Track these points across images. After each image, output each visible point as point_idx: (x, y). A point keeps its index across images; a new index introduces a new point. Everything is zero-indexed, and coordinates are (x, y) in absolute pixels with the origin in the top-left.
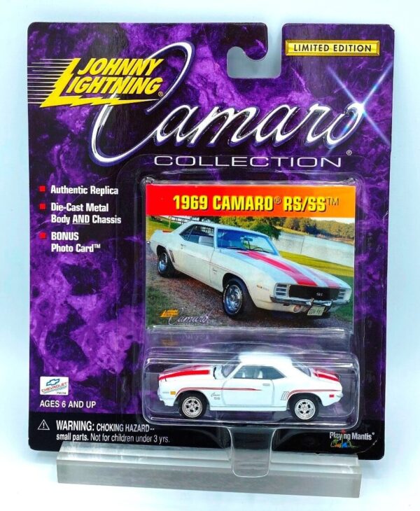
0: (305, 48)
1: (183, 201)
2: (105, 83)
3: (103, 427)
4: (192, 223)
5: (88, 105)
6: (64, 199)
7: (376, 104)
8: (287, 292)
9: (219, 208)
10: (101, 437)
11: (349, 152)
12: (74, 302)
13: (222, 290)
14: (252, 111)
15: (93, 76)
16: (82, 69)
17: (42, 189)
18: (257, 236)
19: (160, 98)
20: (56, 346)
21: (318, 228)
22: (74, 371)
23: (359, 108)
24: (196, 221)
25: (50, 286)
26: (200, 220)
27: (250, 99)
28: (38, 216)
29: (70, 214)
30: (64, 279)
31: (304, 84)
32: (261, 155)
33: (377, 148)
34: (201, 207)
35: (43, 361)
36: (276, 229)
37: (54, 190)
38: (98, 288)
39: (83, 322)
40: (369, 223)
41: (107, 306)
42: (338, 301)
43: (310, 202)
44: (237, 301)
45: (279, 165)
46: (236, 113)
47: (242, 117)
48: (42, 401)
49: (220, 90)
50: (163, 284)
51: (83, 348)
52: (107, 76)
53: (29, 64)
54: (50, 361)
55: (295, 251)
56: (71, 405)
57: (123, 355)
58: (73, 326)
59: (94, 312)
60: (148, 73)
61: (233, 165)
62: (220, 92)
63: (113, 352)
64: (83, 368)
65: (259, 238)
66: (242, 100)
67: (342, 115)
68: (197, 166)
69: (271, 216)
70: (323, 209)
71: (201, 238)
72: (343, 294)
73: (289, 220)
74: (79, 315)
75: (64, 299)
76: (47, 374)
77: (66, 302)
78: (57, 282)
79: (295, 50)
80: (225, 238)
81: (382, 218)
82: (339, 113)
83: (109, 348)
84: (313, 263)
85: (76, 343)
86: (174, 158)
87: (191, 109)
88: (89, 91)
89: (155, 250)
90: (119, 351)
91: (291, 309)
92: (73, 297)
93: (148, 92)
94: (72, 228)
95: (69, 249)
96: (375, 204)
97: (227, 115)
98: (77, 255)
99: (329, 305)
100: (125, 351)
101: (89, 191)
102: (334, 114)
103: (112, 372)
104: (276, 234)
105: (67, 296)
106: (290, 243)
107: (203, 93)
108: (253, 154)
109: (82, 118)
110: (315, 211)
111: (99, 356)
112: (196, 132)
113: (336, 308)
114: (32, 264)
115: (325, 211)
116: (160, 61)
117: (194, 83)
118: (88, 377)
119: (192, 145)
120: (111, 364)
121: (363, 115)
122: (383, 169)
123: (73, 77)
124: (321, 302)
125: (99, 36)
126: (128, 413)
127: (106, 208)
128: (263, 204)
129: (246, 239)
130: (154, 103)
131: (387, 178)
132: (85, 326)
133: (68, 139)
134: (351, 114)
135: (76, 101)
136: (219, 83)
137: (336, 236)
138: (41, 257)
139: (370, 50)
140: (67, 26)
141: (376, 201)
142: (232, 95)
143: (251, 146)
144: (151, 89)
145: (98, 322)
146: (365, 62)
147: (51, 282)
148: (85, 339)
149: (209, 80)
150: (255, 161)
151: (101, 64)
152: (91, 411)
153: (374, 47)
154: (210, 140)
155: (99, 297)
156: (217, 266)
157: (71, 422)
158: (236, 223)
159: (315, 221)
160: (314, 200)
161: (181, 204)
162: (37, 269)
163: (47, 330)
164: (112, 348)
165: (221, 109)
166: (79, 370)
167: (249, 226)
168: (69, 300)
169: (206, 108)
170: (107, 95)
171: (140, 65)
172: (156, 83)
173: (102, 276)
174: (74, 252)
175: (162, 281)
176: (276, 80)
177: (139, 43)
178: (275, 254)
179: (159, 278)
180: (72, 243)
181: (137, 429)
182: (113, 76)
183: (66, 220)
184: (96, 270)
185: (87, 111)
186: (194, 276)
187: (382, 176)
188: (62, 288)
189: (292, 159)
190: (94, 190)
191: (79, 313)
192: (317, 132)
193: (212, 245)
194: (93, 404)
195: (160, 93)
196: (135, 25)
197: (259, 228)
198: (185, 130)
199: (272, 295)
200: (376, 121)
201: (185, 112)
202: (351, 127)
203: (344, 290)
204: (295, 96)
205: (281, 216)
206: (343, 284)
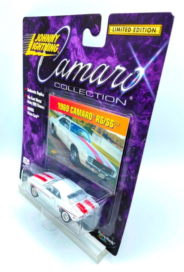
0: (118, 30)
1: (61, 106)
2: (42, 46)
5: (37, 56)
6: (31, 94)
7: (151, 70)
8: (92, 161)
9: (72, 113)
11: (131, 98)
12: (32, 135)
13: (70, 150)
14: (90, 65)
16: (36, 39)
18: (84, 131)
19: (58, 54)
20: (28, 148)
21: (108, 136)
22: (31, 159)
23: (141, 71)
24: (64, 116)
25: (27, 126)
26: (66, 117)
27: (90, 59)
28: (25, 99)
29: (32, 101)
31: (115, 52)
32: (90, 90)
33: (147, 98)
34: (67, 111)
36: (92, 130)
37: (28, 90)
38: (38, 133)
39: (34, 143)
40: (135, 142)
41: (40, 140)
42: (111, 176)
43: (107, 121)
44: (75, 157)
45: (97, 98)
46: (83, 65)
47: (86, 68)
48: (23, 165)
49: (79, 52)
51: (33, 152)
52: (43, 42)
53: (23, 36)
54: (26, 152)
55: (97, 144)
58: (31, 143)
59: (36, 141)
60: (55, 42)
61: (80, 93)
62: (79, 53)
65: (85, 132)
66: (86, 58)
67: (131, 74)
68: (67, 90)
69: (91, 123)
70: (112, 127)
71: (65, 124)
72: (113, 174)
73: (97, 128)
74: (33, 140)
76: (25, 156)
77: (30, 134)
78: (29, 126)
79: (113, 31)
80: (73, 127)
81: (141, 141)
82: (130, 72)
83: (39, 156)
84: (104, 152)
85: (32, 149)
86: (61, 84)
87: (68, 61)
88: (37, 49)
89: (51, 124)
90: (41, 159)
91: (93, 170)
92: (32, 133)
93: (55, 51)
94: (32, 107)
96: (139, 132)
97: (79, 66)
98: (33, 118)
99: (107, 175)
101: (37, 93)
102: (127, 72)
104: (91, 133)
106: (96, 139)
107: (72, 53)
108: (88, 89)
109: (35, 61)
110: (109, 126)
112: (68, 73)
113: (110, 179)
115: (112, 128)
116: (59, 35)
117: (69, 48)
119: (66, 79)
121: (143, 76)
122: (147, 112)
123: (34, 43)
124: (104, 172)
125: (41, 23)
127: (41, 102)
128: (88, 116)
129: (80, 131)
130: (56, 56)
131: (149, 119)
132: (34, 145)
133: (32, 70)
134: (136, 74)
135: (34, 53)
136: (78, 48)
137: (115, 143)
138: (25, 115)
139: (155, 31)
140: (33, 19)
141: (141, 131)
142: (83, 56)
143: (87, 85)
144: (56, 49)
145: (37, 145)
146: (150, 40)
148: (34, 149)
149: (75, 47)
150: (88, 93)
151: (41, 37)
154: (73, 78)
155: (38, 136)
156: (70, 139)
158: (77, 122)
159: (107, 132)
160: (109, 121)
161: (60, 107)
162: (25, 119)
163: (26, 142)
165: (78, 63)
167: (82, 125)
169: (73, 61)
170: (42, 52)
171: (52, 38)
172: (57, 47)
173: (39, 128)
174: (33, 116)
175: (52, 138)
176: (102, 48)
177: (53, 26)
178: (90, 142)
179: (51, 136)
180: (32, 113)
182: (45, 42)
183: (31, 103)
184: (38, 125)
185: (36, 58)
186: (62, 140)
187: (146, 117)
188: (30, 129)
189: (103, 95)
192: (117, 82)
193: (69, 129)
195: (58, 52)
196: (52, 17)
197: (85, 127)
198: (65, 72)
199: (86, 160)
200: (149, 81)
201: (65, 62)
202: (135, 82)
203: (114, 172)
204: (110, 59)
205: (94, 124)
206: (114, 169)
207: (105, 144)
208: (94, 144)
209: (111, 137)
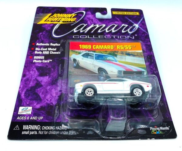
0: (118, 13)
1: (83, 46)
2: (59, 19)
3: (45, 128)
4: (86, 52)
5: (53, 24)
6: (41, 47)
7: (141, 25)
8: (122, 73)
9: (95, 48)
10: (44, 132)
11: (136, 35)
12: (39, 79)
13: (98, 73)
14: (104, 25)
15: (55, 18)
16: (52, 16)
17: (33, 44)
18: (109, 56)
19: (75, 22)
20: (29, 95)
21: (130, 54)
22: (35, 105)
23: (136, 26)
24: (87, 52)
25: (30, 73)
26: (89, 52)
27: (103, 23)
28: (30, 52)
29: (42, 51)
30: (36, 71)
31: (119, 20)
32: (108, 35)
33: (144, 34)
34: (89, 48)
35: (22, 101)
36: (116, 54)
37: (38, 44)
38: (49, 74)
39: (42, 86)
40: (147, 54)
41: (52, 80)
42: (142, 75)
43: (126, 47)
45: (114, 38)
46: (99, 26)
47: (101, 27)
48: (18, 117)
50: (75, 71)
51: (40, 96)
52: (60, 17)
53: (36, 14)
54: (25, 101)
55: (123, 60)
56: (31, 118)
57: (57, 98)
58: (37, 87)
59: (47, 82)
60: (72, 17)
61: (99, 37)
62: (94, 21)
63: (53, 97)
64: (39, 103)
66: (101, 23)
67: (132, 27)
68: (87, 38)
69: (113, 51)
70: (131, 48)
71: (89, 57)
72: (144, 73)
73: (119, 52)
74: (41, 84)
75: (35, 78)
76: (23, 106)
77: (36, 79)
78: (34, 72)
79: (115, 13)
80: (98, 57)
81: (151, 52)
82: (131, 26)
83: (52, 95)
84: (130, 64)
85: (38, 93)
86: (80, 36)
87: (85, 25)
88: (53, 20)
89: (72, 60)
90: (55, 96)
92: (39, 77)
93: (72, 21)
94: (42, 55)
95: (40, 61)
96: (148, 48)
97: (96, 26)
98: (42, 63)
100: (58, 96)
101: (50, 45)
102: (129, 26)
103: (52, 105)
104: (116, 56)
105: (37, 77)
106: (121, 58)
107: (89, 21)
108: (105, 35)
109: (50, 26)
110: (128, 49)
111: (47, 98)
112: (86, 30)
114: (25, 66)
116: (76, 15)
117: (86, 19)
118: (41, 107)
119: (85, 33)
120: (51, 102)
121: (138, 27)
122: (148, 39)
123: (49, 18)
125: (58, 9)
126: (57, 121)
127: (55, 49)
128: (110, 47)
129: (105, 57)
130: (74, 23)
131: (150, 41)
132: (42, 87)
133: (45, 31)
135: (49, 23)
136: (93, 19)
137: (137, 56)
138: (29, 64)
139: (136, 14)
140: (49, 7)
142: (98, 22)
143: (105, 33)
145: (48, 86)
146: (136, 16)
147: (31, 72)
148: (42, 92)
149: (90, 19)
150: (106, 37)
151: (58, 15)
152: (41, 121)
153: (138, 13)
154: (91, 31)
155: (49, 77)
156: (96, 65)
157: (30, 126)
158: (101, 53)
159: (129, 52)
162: (26, 68)
163: (26, 89)
164: (53, 95)
165: (94, 25)
166: (37, 104)
167: (106, 53)
168: (37, 78)
169: (90, 24)
170: (59, 21)
171: (70, 15)
172: (74, 19)
173: (51, 70)
174: (42, 62)
175: (75, 70)
176: (110, 19)
177: (70, 11)
178: (116, 61)
179: (74, 69)
180: (42, 60)
181: (61, 128)
183: (40, 53)
184: (49, 68)
186: (88, 69)
187: (148, 41)
188: (35, 74)
189: (118, 36)
190: (51, 44)
191: (41, 82)
192: (125, 30)
193: (93, 59)
194: (42, 118)
195: (76, 21)
196: (69, 8)
197: (109, 54)
198: (83, 29)
199: (117, 74)
200: (142, 28)
201: (83, 25)
202: (135, 29)
204: (117, 22)
205: (116, 51)
206: (143, 70)
207: (129, 59)
208: (120, 62)
209: (133, 54)
